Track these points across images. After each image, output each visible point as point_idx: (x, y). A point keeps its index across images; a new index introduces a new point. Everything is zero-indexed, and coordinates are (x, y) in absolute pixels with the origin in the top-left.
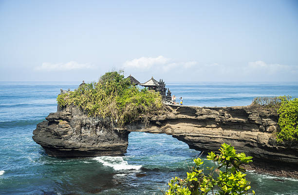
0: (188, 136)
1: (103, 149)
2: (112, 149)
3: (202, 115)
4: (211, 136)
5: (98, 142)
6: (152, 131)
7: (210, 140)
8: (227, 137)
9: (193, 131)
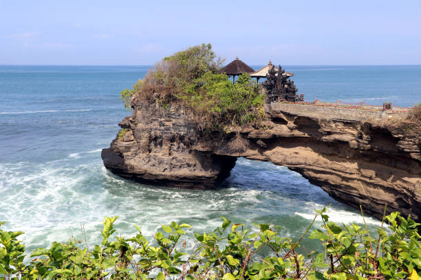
0: (309, 170)
1: (177, 179)
2: (188, 181)
3: (329, 133)
4: (343, 175)
5: (172, 167)
6: (252, 157)
7: (341, 183)
8: (368, 180)
9: (316, 163)
